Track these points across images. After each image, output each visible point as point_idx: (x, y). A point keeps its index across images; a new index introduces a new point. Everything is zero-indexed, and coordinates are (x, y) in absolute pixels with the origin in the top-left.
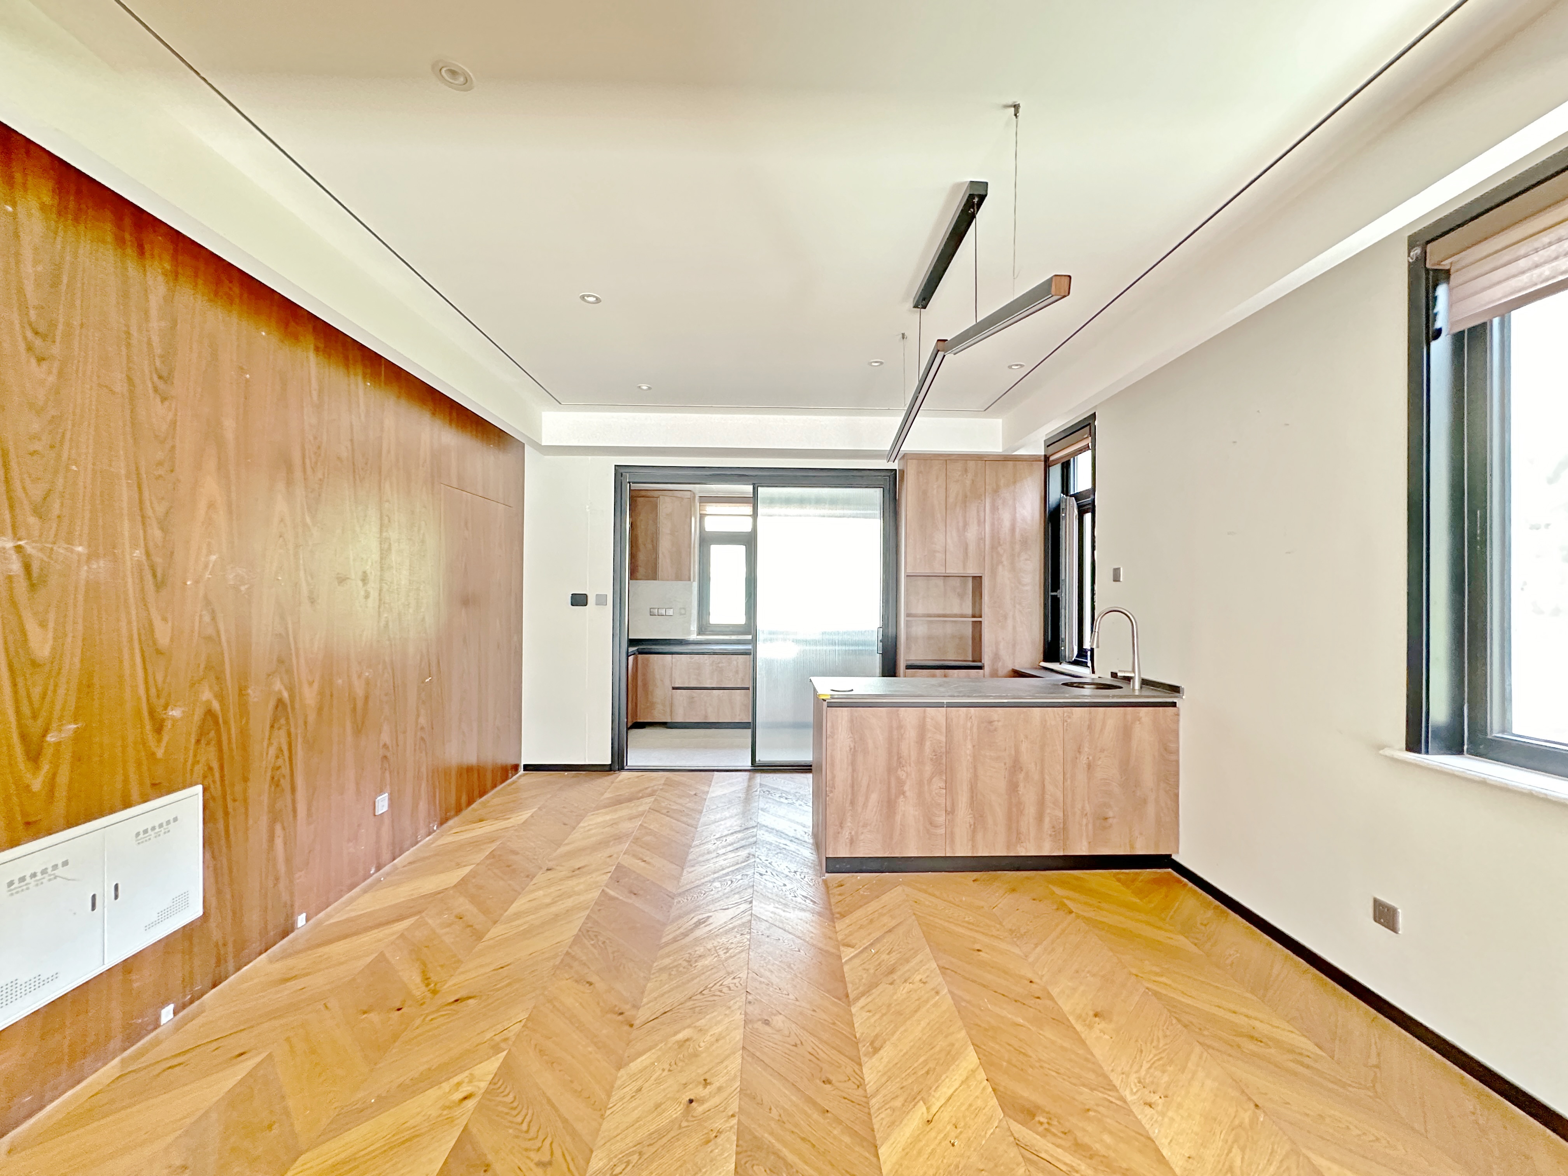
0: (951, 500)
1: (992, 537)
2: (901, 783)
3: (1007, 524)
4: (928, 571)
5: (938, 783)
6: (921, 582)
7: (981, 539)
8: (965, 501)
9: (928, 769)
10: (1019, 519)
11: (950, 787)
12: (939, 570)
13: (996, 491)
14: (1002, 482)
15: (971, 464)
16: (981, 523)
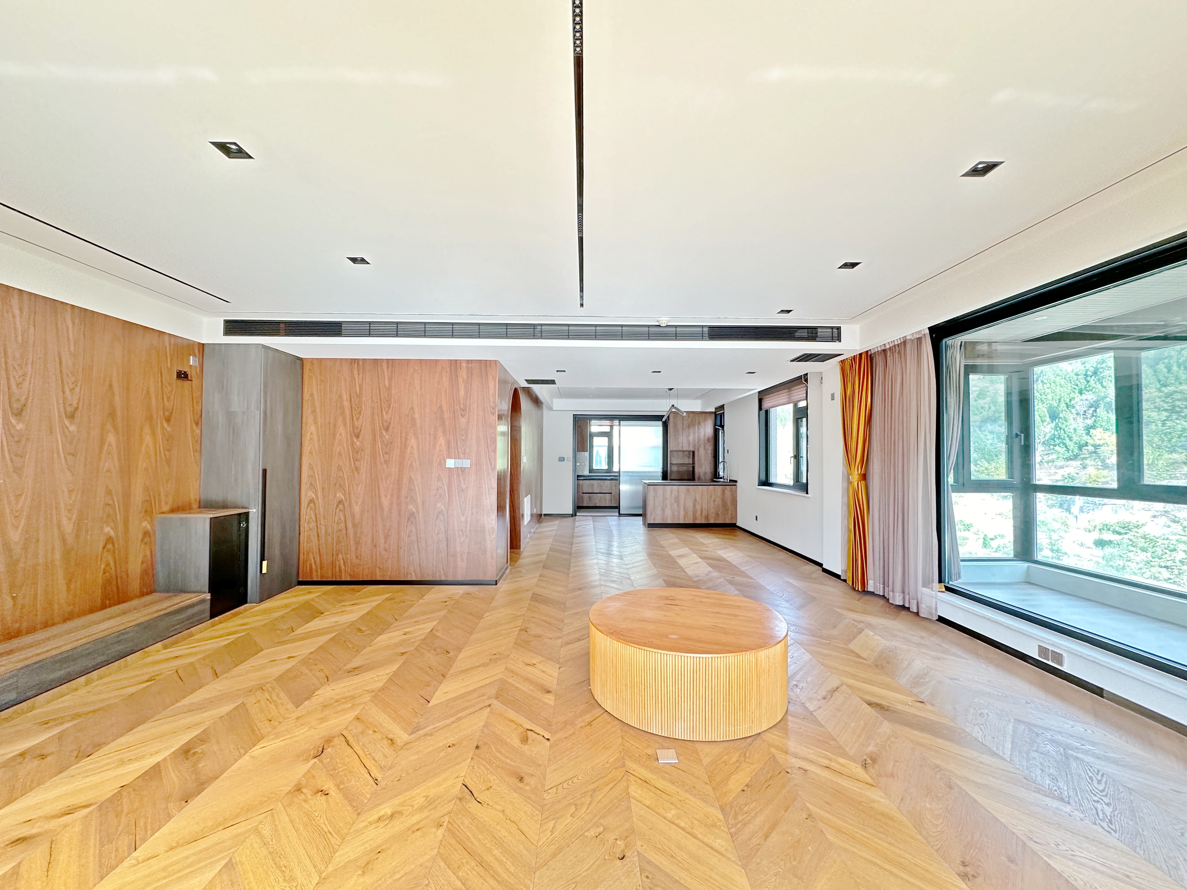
0: (684, 426)
1: (698, 438)
2: (666, 505)
3: (702, 434)
4: (677, 449)
5: (676, 505)
6: (675, 453)
7: (694, 440)
8: (689, 427)
9: (673, 501)
10: (706, 433)
11: (678, 506)
12: (681, 449)
13: (699, 423)
14: (701, 420)
15: (691, 415)
16: (694, 434)
